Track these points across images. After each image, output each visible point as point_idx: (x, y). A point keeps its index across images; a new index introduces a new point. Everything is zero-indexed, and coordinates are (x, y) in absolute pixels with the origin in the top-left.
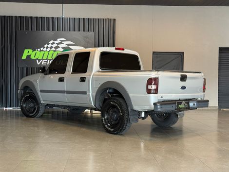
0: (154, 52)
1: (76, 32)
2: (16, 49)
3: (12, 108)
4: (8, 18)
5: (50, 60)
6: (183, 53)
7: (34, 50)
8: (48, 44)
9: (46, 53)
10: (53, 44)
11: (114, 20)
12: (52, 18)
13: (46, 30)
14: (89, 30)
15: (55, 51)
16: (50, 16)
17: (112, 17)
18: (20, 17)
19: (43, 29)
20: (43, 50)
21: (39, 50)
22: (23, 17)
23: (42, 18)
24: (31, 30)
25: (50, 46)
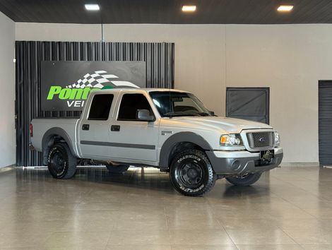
0: (228, 88)
1: (121, 62)
2: (39, 86)
3: (33, 168)
4: (29, 44)
5: (85, 101)
6: (268, 88)
7: (63, 87)
8: (83, 79)
9: (80, 92)
10: (89, 78)
11: (173, 44)
12: (89, 44)
13: (79, 59)
14: (139, 59)
15: (91, 88)
16: (85, 40)
17: (169, 41)
18: (45, 42)
19: (76, 59)
20: (75, 88)
21: (70, 86)
22: (49, 42)
23: (75, 44)
24: (60, 60)
25: (85, 81)
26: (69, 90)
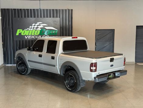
0: (96, 30)
1: (49, 18)
2: (12, 29)
3: (11, 65)
4: (7, 10)
5: (33, 36)
6: (114, 30)
7: (23, 30)
8: (32, 26)
9: (31, 32)
10: (34, 26)
11: (72, 10)
12: (34, 10)
13: (30, 17)
14: (57, 17)
15: (36, 30)
16: (32, 8)
17: (70, 8)
18: (14, 9)
19: (28, 17)
20: (28, 30)
21: (26, 29)
22: (16, 9)
23: (28, 10)
24: (21, 17)
25: (33, 27)
26: (26, 31)
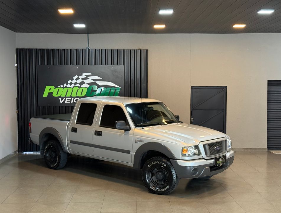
0: (192, 87)
1: (104, 66)
2: (37, 85)
3: (32, 153)
4: (27, 51)
5: (74, 98)
6: (226, 87)
7: (56, 87)
8: (72, 80)
9: (70, 90)
11: (147, 51)
12: (77, 50)
13: (69, 63)
14: (119, 63)
15: (79, 87)
16: (74, 47)
17: (144, 47)
18: (41, 49)
19: (66, 63)
20: (66, 87)
21: (62, 86)
22: (44, 49)
23: (65, 51)
24: (53, 64)
26: (61, 89)
